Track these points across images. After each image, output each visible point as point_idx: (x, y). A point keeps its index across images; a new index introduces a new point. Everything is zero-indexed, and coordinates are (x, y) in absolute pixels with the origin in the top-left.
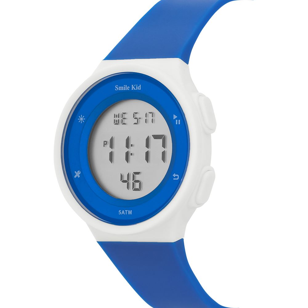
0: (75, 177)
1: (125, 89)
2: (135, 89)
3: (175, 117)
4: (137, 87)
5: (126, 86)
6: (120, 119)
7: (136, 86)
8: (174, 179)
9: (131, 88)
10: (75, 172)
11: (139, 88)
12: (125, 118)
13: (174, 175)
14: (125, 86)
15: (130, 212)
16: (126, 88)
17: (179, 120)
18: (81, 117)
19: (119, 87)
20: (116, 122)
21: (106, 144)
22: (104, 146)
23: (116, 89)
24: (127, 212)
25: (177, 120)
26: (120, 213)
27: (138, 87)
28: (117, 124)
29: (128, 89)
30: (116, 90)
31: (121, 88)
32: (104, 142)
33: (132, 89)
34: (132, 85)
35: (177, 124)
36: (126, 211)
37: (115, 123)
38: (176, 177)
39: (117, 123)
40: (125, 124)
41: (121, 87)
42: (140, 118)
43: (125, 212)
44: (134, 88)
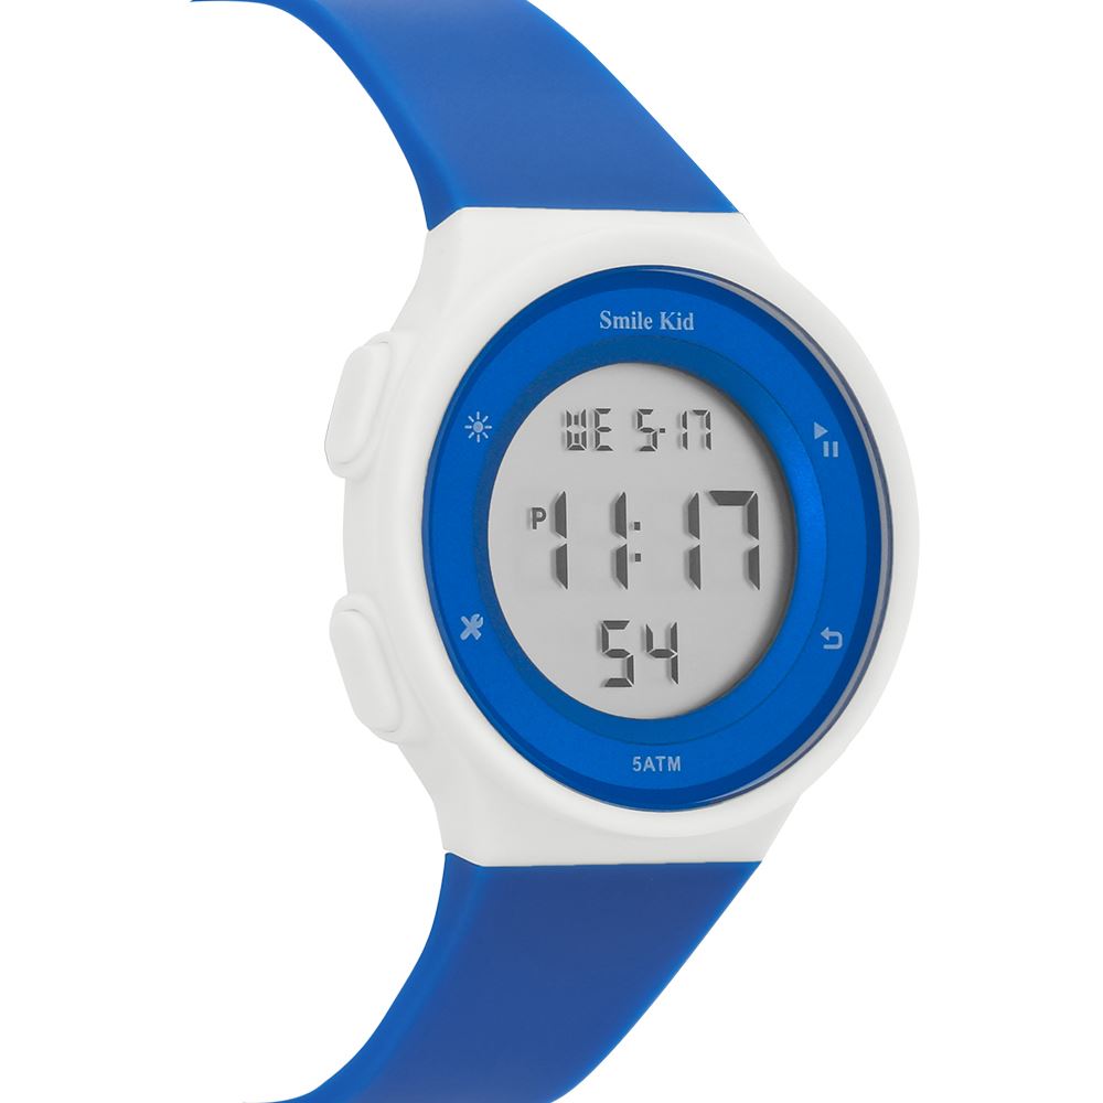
0: (464, 636)
1: (637, 325)
2: (671, 327)
3: (819, 431)
4: (679, 319)
5: (640, 314)
6: (590, 430)
7: (676, 316)
8: (826, 647)
9: (657, 322)
10: (464, 619)
11: (687, 324)
12: (607, 430)
13: (827, 634)
14: (636, 316)
15: (675, 764)
16: (640, 322)
17: (836, 444)
18: (476, 420)
19: (615, 318)
20: (577, 441)
21: (542, 519)
22: (535, 527)
23: (605, 324)
24: (665, 762)
25: (826, 444)
26: (637, 766)
27: (682, 321)
28: (579, 448)
29: (649, 325)
30: (602, 326)
31: (621, 322)
32: (535, 510)
33: (663, 327)
34: (663, 314)
35: (826, 454)
36: (661, 758)
37: (573, 444)
38: (834, 640)
39: (580, 443)
40: (607, 448)
41: (621, 319)
42: (663, 431)
43: (656, 763)
44: (668, 322)
